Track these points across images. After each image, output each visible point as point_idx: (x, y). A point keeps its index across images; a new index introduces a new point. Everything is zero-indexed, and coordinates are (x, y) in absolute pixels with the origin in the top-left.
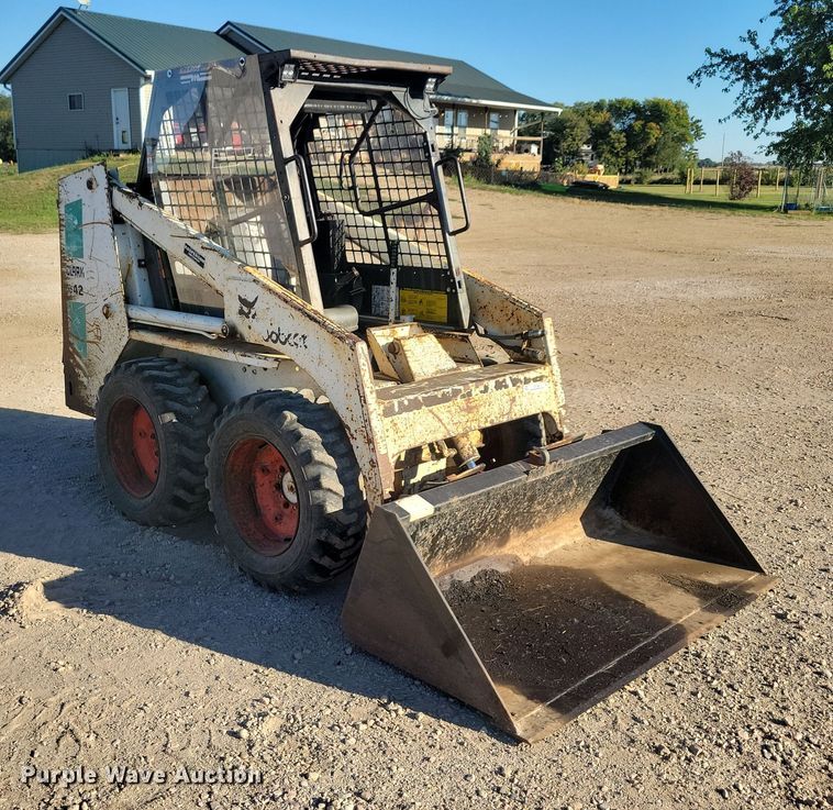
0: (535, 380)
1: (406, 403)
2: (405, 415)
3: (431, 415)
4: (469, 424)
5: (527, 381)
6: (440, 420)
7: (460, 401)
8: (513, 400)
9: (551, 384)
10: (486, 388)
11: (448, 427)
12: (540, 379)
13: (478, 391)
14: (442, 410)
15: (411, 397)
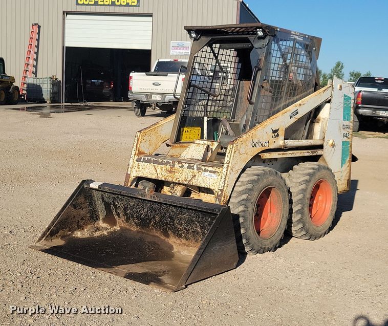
0: (210, 172)
1: (146, 159)
2: (144, 163)
3: (153, 167)
4: (168, 177)
5: (206, 170)
6: (156, 171)
7: (168, 167)
8: (195, 176)
9: (220, 177)
10: (182, 166)
11: (159, 175)
12: (214, 172)
13: (178, 166)
14: (159, 167)
15: (149, 158)
